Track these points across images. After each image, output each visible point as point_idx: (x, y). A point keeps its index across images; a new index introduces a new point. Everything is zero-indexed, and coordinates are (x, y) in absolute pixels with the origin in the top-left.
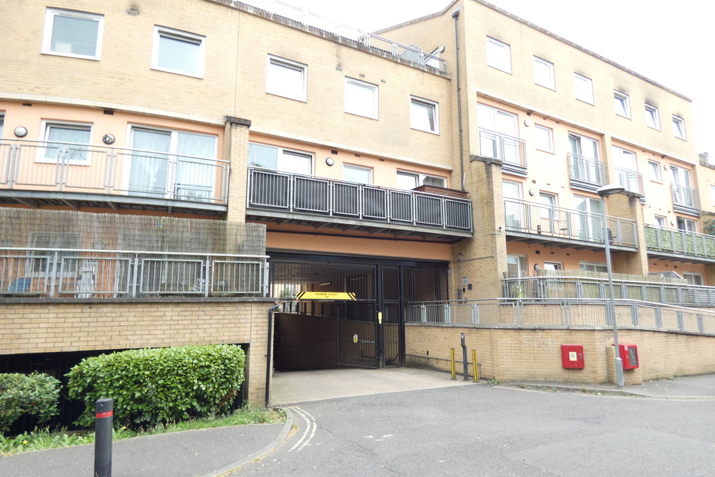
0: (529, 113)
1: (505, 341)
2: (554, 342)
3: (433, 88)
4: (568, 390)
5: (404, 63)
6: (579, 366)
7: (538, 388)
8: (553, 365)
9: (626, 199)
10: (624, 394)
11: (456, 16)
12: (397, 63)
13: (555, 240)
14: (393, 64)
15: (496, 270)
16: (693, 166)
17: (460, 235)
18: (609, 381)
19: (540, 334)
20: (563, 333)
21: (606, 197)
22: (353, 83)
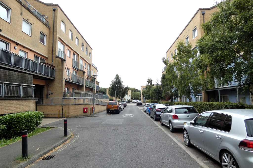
0: (67, 45)
1: (72, 108)
2: (82, 107)
3: (45, 31)
4: (86, 117)
5: (40, 20)
6: (86, 112)
7: (80, 117)
8: (81, 112)
9: (82, 72)
10: (95, 116)
11: (54, 10)
12: (37, 18)
13: (72, 82)
14: (36, 19)
15: (62, 89)
16: (91, 65)
17: (52, 79)
18: (91, 115)
19: (80, 105)
20: (84, 105)
21: (78, 71)
22: (25, 21)
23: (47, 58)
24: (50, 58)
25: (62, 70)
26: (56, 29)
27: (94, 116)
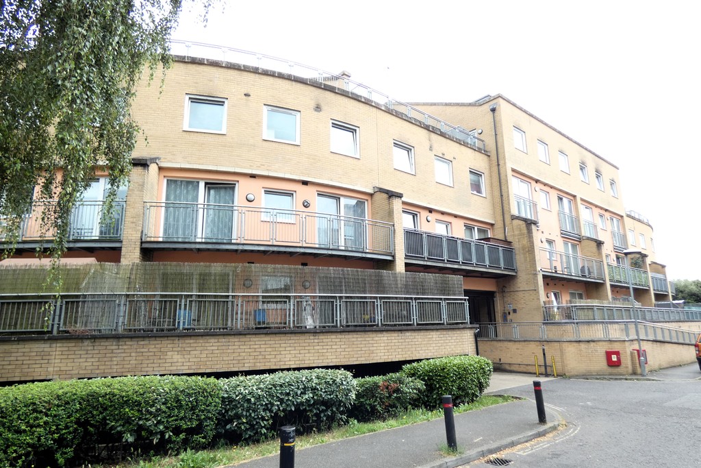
0: (537, 181)
1: (570, 350)
2: (602, 349)
3: (480, 163)
4: (616, 379)
5: (465, 144)
6: (618, 364)
7: (597, 379)
8: (601, 364)
9: (594, 244)
10: (649, 380)
11: (493, 110)
12: (460, 144)
13: (565, 276)
14: (458, 145)
15: (539, 299)
16: (622, 217)
17: (510, 273)
18: (634, 373)
19: (592, 344)
20: (606, 343)
21: (580, 242)
22: (438, 160)
23: (492, 225)
24: (499, 225)
25: (530, 250)
26: (504, 152)
27: (644, 380)
